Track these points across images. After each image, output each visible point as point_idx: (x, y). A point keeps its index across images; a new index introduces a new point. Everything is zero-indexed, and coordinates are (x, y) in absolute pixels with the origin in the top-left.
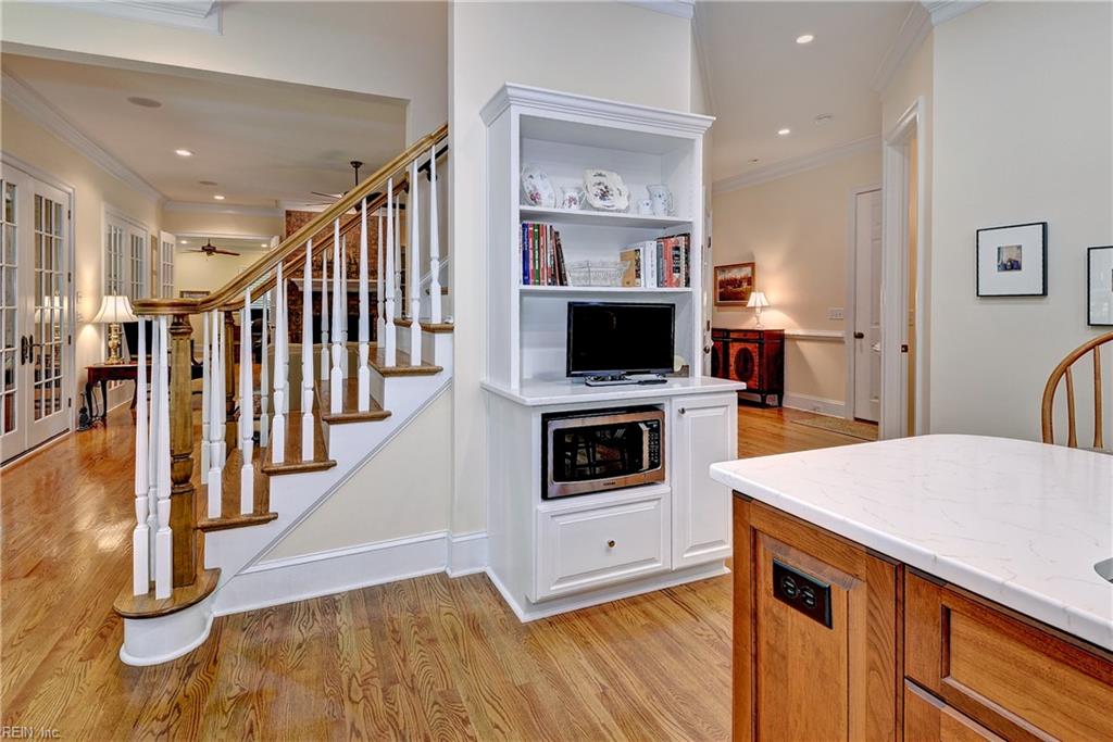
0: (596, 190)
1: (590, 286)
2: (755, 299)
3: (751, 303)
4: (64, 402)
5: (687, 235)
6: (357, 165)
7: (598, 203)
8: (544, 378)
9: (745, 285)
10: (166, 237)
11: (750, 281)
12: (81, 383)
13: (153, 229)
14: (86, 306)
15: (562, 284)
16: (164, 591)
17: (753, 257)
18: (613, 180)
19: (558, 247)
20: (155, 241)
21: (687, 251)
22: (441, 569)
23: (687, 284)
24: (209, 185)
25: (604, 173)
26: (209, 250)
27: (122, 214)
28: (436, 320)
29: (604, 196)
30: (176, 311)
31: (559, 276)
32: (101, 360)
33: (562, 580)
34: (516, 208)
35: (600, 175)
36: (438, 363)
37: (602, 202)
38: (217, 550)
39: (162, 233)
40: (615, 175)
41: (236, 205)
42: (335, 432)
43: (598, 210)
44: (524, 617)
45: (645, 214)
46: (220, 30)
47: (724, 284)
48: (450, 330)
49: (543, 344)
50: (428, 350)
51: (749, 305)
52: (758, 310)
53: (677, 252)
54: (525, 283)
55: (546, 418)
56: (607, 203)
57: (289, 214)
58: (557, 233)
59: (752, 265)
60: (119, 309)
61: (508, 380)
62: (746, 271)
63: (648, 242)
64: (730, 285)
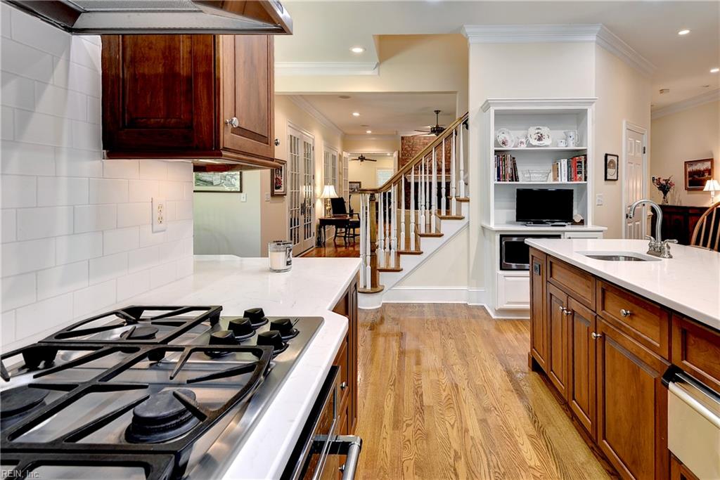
0: (536, 136)
1: (530, 181)
2: (710, 185)
3: (706, 188)
4: (312, 234)
5: (586, 155)
6: (437, 112)
7: (535, 142)
8: (510, 223)
9: (707, 175)
10: (345, 154)
11: (710, 171)
12: (317, 226)
13: (339, 150)
14: (318, 191)
15: (516, 181)
16: (369, 287)
17: (712, 155)
18: (545, 130)
19: (515, 164)
20: (340, 156)
21: (585, 162)
22: (465, 302)
23: (586, 179)
24: (365, 126)
25: (540, 127)
26: (362, 159)
27: (329, 145)
28: (462, 197)
29: (540, 139)
30: (371, 192)
31: (515, 177)
32: (322, 216)
33: (509, 303)
34: (493, 149)
35: (539, 129)
36: (463, 215)
37: (538, 142)
38: (383, 278)
39: (344, 152)
40: (546, 128)
41: (378, 135)
42: (423, 241)
43: (535, 146)
44: (494, 317)
45: (562, 146)
46: (379, 74)
47: (692, 174)
48: (468, 201)
49: (507, 208)
50: (459, 209)
51: (704, 190)
52: (713, 193)
53: (580, 164)
54: (499, 180)
55: (502, 236)
56: (541, 142)
57: (403, 138)
58: (514, 158)
59: (712, 160)
60: (330, 192)
61: (489, 222)
62: (707, 165)
63: (562, 160)
64: (697, 175)
